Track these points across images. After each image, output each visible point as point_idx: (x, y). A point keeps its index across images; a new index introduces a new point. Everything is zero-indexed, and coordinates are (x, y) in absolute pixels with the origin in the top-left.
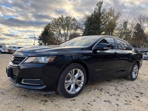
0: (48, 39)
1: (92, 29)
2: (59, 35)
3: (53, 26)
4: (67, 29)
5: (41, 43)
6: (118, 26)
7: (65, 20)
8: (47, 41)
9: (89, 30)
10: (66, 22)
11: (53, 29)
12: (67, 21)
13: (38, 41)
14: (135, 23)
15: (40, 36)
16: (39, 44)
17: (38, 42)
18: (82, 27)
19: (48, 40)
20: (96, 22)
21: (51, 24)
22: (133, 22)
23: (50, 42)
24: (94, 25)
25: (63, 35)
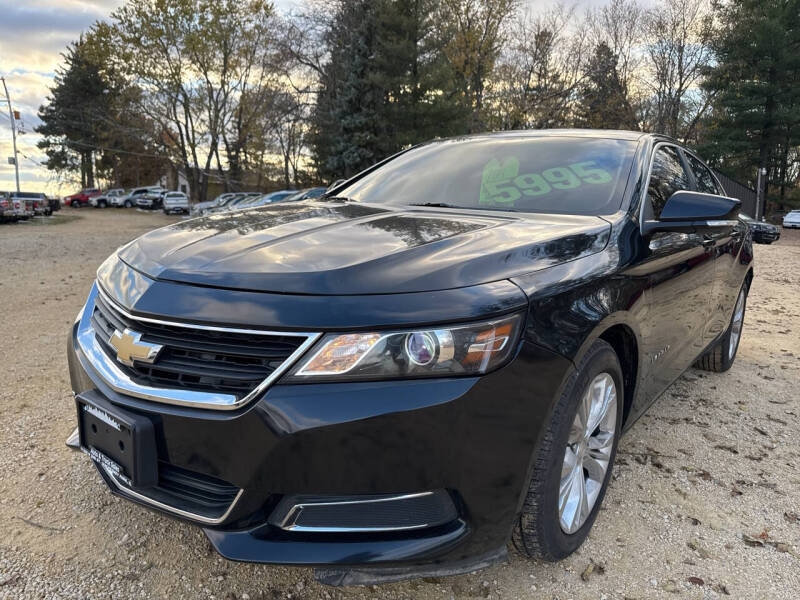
0: (104, 128)
1: (382, 68)
2: (173, 102)
3: (127, 41)
4: (218, 62)
5: (59, 149)
6: (507, 54)
7: (203, 8)
8: (96, 140)
9: (362, 75)
10: (210, 18)
11: (133, 62)
12: (218, 13)
13: (40, 137)
14: (591, 41)
15: (47, 103)
16: (47, 158)
17: (41, 145)
18: (317, 57)
19: (105, 134)
20: (399, 31)
21: (115, 30)
22: (582, 32)
23: (117, 144)
24: (388, 45)
25: (199, 102)
